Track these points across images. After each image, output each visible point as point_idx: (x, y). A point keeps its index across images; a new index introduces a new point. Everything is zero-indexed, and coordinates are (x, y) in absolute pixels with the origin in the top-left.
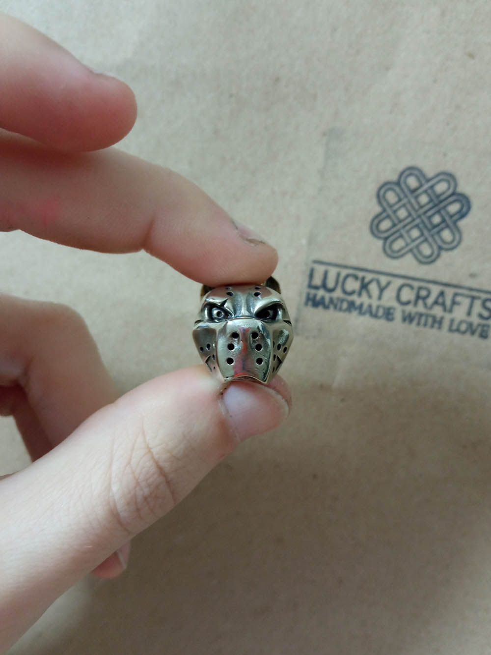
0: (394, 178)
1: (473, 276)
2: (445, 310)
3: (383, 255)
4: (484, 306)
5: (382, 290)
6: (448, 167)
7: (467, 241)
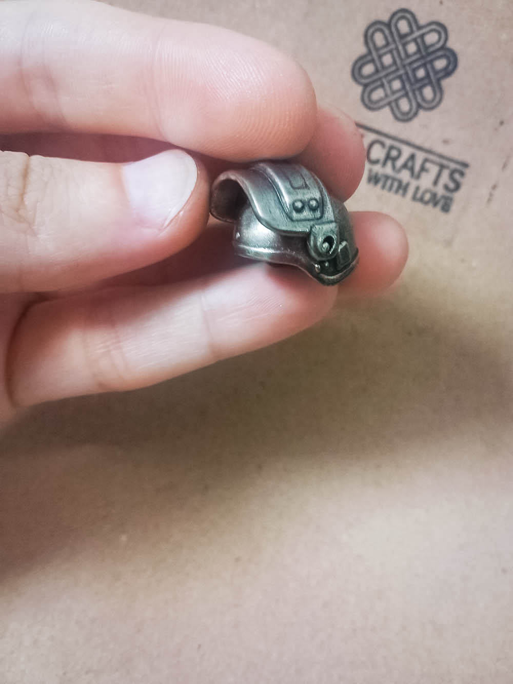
0: (385, 18)
1: (446, 142)
3: (359, 103)
7: (447, 102)
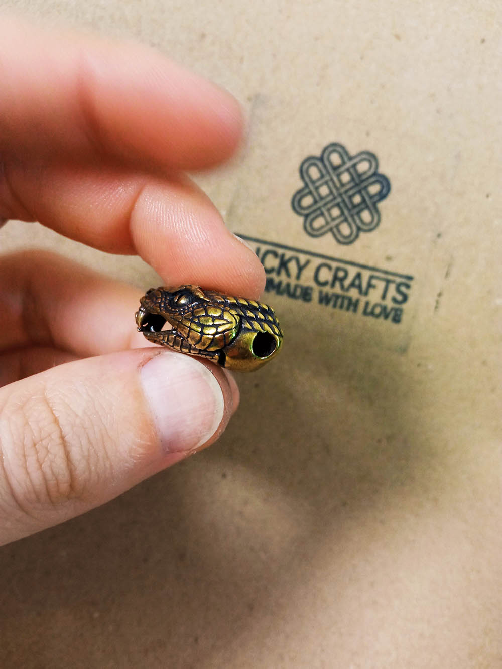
0: (317, 153)
1: (389, 259)
2: (361, 292)
3: (303, 233)
4: (398, 290)
5: (301, 269)
6: (371, 147)
7: (385, 223)
